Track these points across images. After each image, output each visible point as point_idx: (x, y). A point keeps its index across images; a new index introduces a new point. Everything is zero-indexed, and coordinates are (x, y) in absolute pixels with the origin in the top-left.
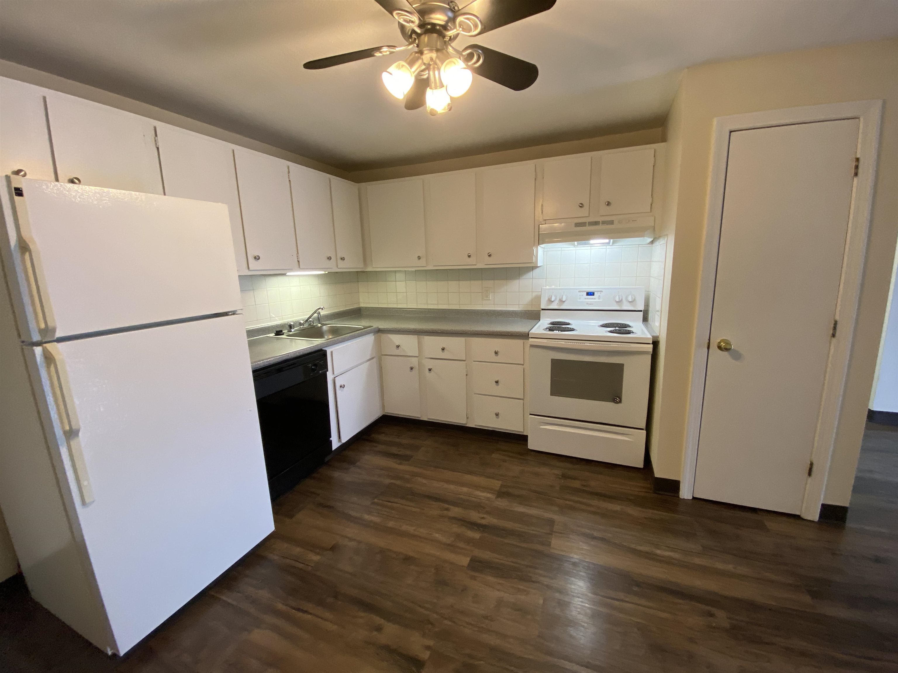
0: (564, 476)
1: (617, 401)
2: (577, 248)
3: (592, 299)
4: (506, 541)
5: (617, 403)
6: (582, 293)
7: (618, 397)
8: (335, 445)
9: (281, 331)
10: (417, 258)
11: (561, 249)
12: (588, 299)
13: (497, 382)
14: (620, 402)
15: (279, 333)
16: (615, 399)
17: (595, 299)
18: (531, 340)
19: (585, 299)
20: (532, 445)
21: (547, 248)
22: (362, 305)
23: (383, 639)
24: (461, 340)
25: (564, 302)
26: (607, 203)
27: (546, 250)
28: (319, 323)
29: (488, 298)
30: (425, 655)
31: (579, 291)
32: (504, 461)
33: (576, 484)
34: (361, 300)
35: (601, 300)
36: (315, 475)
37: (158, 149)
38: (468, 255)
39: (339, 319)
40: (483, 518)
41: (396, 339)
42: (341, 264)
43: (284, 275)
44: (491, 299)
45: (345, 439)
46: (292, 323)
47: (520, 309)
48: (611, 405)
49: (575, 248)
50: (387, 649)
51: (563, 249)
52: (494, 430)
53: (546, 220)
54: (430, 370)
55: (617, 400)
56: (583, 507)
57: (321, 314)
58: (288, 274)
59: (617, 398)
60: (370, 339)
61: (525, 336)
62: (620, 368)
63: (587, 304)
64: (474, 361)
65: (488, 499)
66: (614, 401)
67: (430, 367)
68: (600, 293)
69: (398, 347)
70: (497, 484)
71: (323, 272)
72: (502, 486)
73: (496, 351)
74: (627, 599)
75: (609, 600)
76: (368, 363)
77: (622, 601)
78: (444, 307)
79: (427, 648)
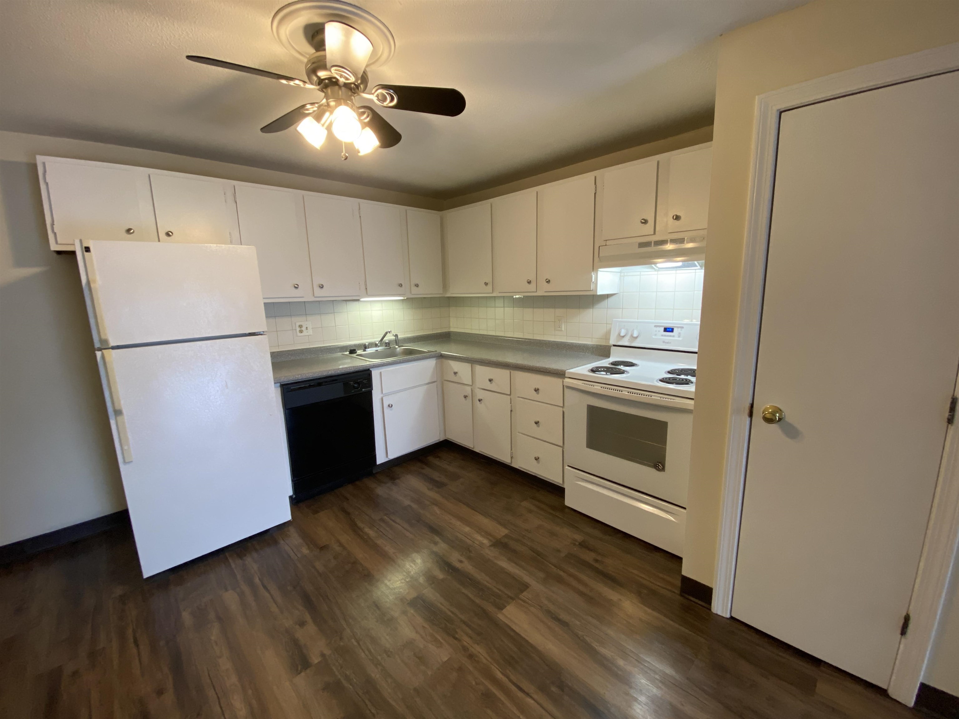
1: (659, 468)
2: (659, 272)
3: (670, 336)
4: (464, 590)
5: (659, 470)
6: (658, 329)
7: (660, 463)
8: (380, 459)
9: (355, 350)
10: (484, 286)
11: (640, 274)
12: (665, 336)
13: (537, 423)
14: (663, 469)
15: (352, 352)
16: (657, 466)
17: (673, 336)
18: (567, 380)
19: (662, 335)
20: (570, 501)
21: (624, 273)
22: (452, 330)
23: (300, 634)
24: (506, 373)
25: (636, 338)
26: (675, 217)
27: (622, 274)
28: (397, 345)
29: (560, 329)
30: (315, 660)
31: (655, 326)
32: (530, 511)
33: (589, 557)
34: (451, 325)
35: (680, 339)
36: (357, 483)
37: (236, 202)
38: (527, 281)
39: (423, 342)
40: (461, 562)
41: (455, 366)
42: (415, 290)
43: (358, 300)
44: (563, 330)
45: (393, 455)
46: (367, 344)
47: (593, 343)
48: (653, 471)
49: (656, 273)
50: (295, 642)
51: (642, 273)
52: (536, 476)
53: (606, 240)
54: (480, 400)
55: (659, 467)
56: (574, 583)
57: (399, 337)
58: (362, 300)
59: (659, 464)
60: (432, 363)
61: (561, 374)
62: (664, 425)
63: (664, 342)
64: (519, 397)
65: (481, 544)
66: (656, 467)
67: (480, 398)
68: (681, 330)
69: (455, 373)
70: (501, 532)
71: (402, 298)
72: (506, 536)
73: (535, 388)
74: (535, 696)
75: (513, 688)
76: (426, 387)
77: (528, 694)
78: (518, 335)
79: (323, 655)
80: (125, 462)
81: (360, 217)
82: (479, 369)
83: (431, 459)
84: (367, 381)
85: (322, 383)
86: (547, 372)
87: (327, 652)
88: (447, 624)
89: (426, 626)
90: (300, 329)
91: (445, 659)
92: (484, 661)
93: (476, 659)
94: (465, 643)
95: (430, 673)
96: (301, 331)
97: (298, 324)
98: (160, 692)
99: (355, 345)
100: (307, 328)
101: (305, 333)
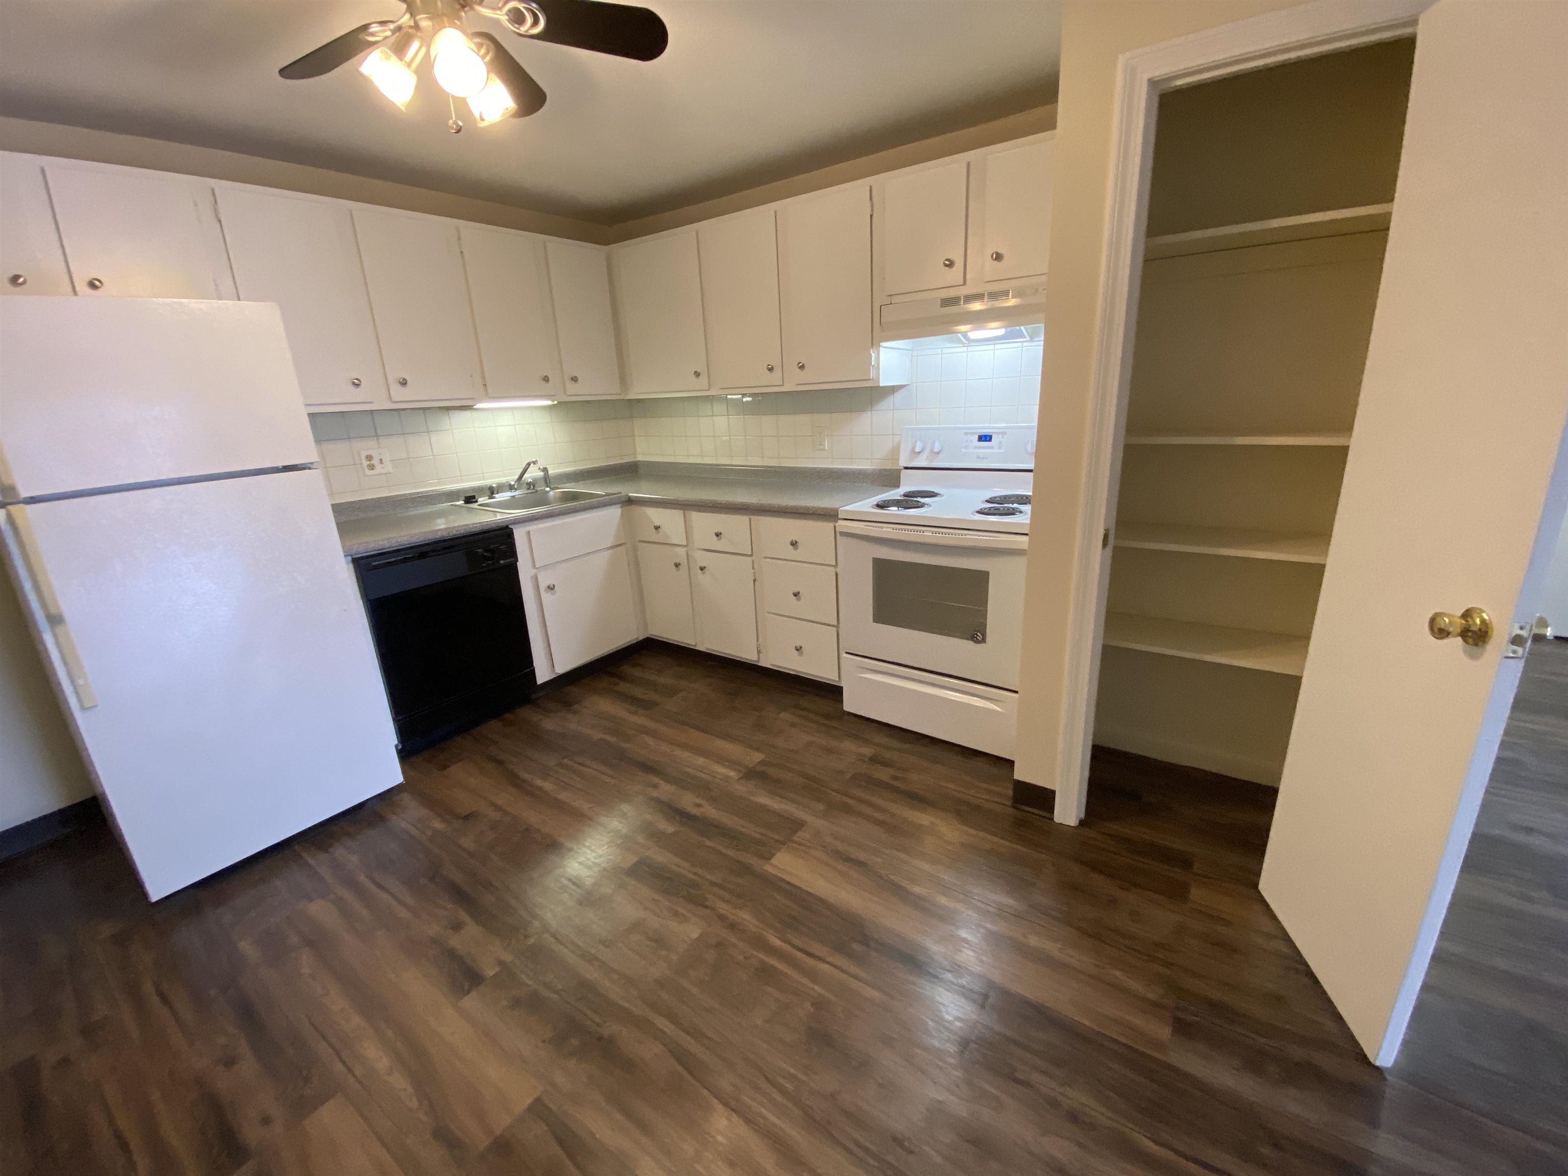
0: (874, 760)
1: (977, 639)
2: (969, 347)
3: (988, 448)
4: (708, 843)
5: (977, 642)
6: (970, 437)
7: (978, 631)
8: (542, 675)
9: (474, 497)
10: (694, 376)
11: (942, 351)
12: (980, 448)
13: (796, 595)
14: (984, 640)
15: (470, 500)
16: (975, 636)
17: (992, 448)
18: (841, 523)
19: (976, 447)
20: (850, 704)
21: (917, 350)
22: (640, 458)
23: (456, 942)
24: (741, 521)
25: (938, 453)
26: (994, 256)
27: (915, 353)
28: (547, 487)
29: (821, 447)
30: (490, 971)
31: (966, 434)
32: (793, 725)
33: (883, 774)
34: (638, 449)
35: (1002, 451)
36: (508, 716)
37: (220, 222)
38: (767, 368)
39: (592, 481)
40: (699, 805)
41: (655, 515)
42: (572, 388)
43: (471, 407)
44: (826, 448)
45: (562, 668)
46: (494, 485)
47: (874, 467)
48: (970, 644)
49: (965, 349)
50: (452, 954)
51: (945, 351)
52: (797, 675)
53: (891, 295)
54: (702, 569)
55: (978, 637)
56: (868, 811)
57: (550, 472)
58: (478, 406)
59: (978, 634)
60: (615, 513)
61: (831, 515)
62: (983, 577)
63: (978, 457)
64: (766, 558)
65: (727, 779)
66: (973, 638)
67: (703, 565)
68: (1003, 437)
69: (657, 528)
70: (755, 758)
71: (549, 403)
72: (762, 762)
73: (792, 541)
74: (830, 959)
75: (799, 955)
76: (609, 553)
77: (820, 959)
78: (755, 461)
79: (501, 963)
80: (83, 708)
81: (462, 252)
82: (697, 517)
83: (626, 669)
84: (506, 546)
85: (427, 552)
86: (809, 514)
87: (508, 958)
88: (691, 891)
89: (657, 897)
90: (369, 463)
91: (695, 935)
92: (754, 929)
93: (740, 928)
94: (721, 911)
95: (674, 957)
96: (372, 467)
97: (364, 454)
98: (230, 1062)
99: (473, 489)
100: (381, 460)
101: (379, 469)
